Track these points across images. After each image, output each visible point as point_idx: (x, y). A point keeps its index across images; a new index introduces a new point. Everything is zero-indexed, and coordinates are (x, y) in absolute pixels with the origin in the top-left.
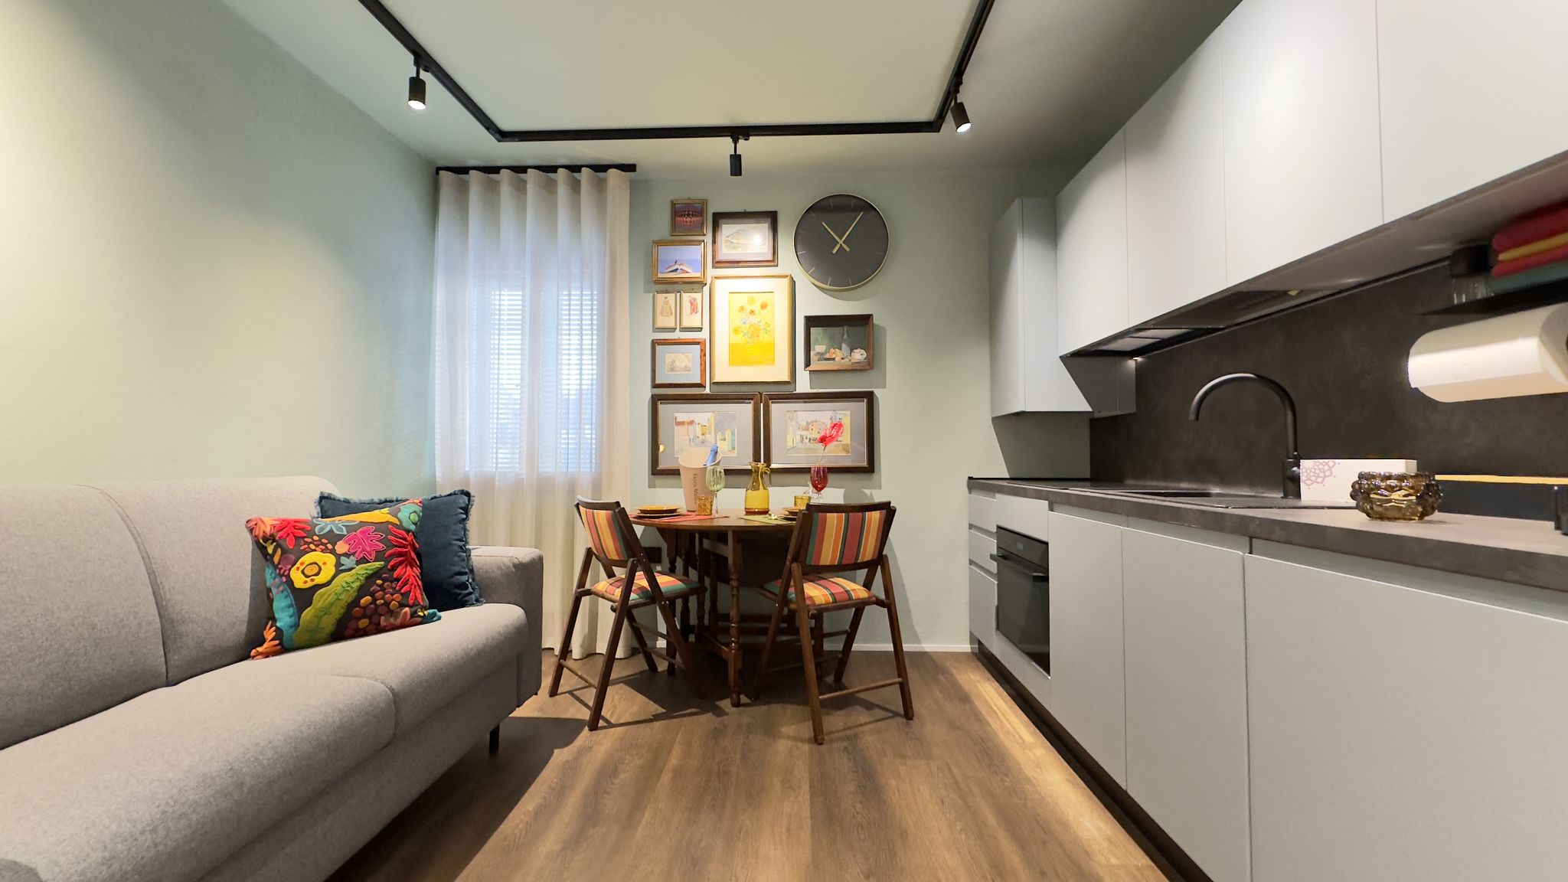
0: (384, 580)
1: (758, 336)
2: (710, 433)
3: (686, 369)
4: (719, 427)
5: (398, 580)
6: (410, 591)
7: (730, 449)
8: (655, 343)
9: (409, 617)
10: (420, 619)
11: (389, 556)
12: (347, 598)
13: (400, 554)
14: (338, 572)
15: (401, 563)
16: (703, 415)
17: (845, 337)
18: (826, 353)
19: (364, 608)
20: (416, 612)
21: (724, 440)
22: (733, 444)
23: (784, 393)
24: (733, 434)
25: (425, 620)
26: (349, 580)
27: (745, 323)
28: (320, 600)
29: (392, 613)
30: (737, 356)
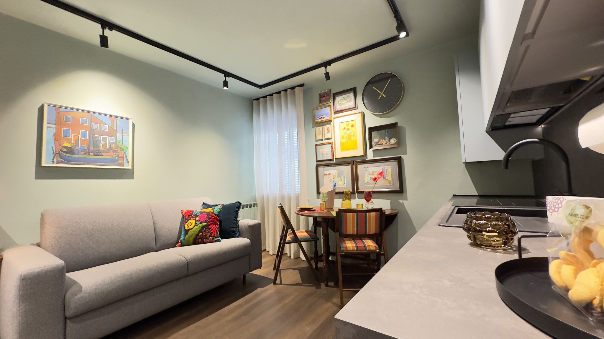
0: (206, 229)
1: (351, 138)
2: (336, 178)
3: (327, 154)
4: (339, 175)
5: (210, 229)
6: (213, 232)
7: (344, 184)
8: (317, 145)
9: (211, 240)
10: (215, 241)
11: (208, 222)
12: (196, 233)
13: (212, 221)
14: (195, 225)
15: (212, 224)
16: (333, 171)
17: (387, 134)
18: (379, 142)
19: (200, 236)
20: (214, 239)
21: (341, 180)
22: (344, 182)
23: (363, 160)
24: (344, 178)
25: (216, 241)
26: (197, 228)
27: (346, 134)
28: (190, 233)
29: (207, 238)
30: (344, 148)
